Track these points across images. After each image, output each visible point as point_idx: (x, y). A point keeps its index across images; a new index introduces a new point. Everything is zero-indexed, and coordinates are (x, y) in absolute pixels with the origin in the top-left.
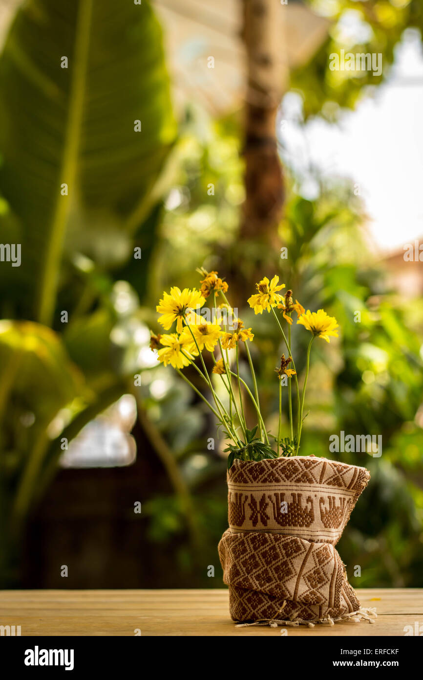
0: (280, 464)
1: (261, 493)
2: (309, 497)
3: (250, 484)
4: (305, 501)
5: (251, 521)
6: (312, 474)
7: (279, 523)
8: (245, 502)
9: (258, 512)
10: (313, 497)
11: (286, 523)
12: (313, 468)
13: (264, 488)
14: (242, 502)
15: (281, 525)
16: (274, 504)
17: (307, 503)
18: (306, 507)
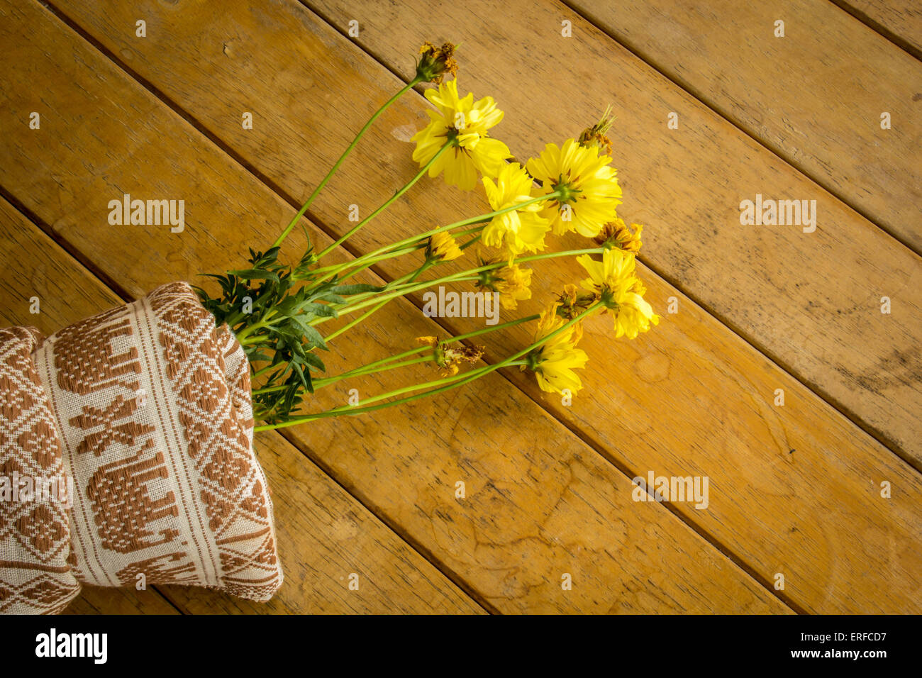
0: (234, 441)
1: (154, 420)
2: (176, 533)
3: (168, 384)
4: (165, 527)
5: (80, 413)
6: (232, 520)
7: (94, 480)
8: (123, 384)
9: (108, 425)
10: (179, 539)
11: (97, 499)
12: (248, 517)
13: (168, 425)
14: (120, 378)
15: (88, 487)
16: (136, 458)
17: (161, 533)
18: (151, 533)
